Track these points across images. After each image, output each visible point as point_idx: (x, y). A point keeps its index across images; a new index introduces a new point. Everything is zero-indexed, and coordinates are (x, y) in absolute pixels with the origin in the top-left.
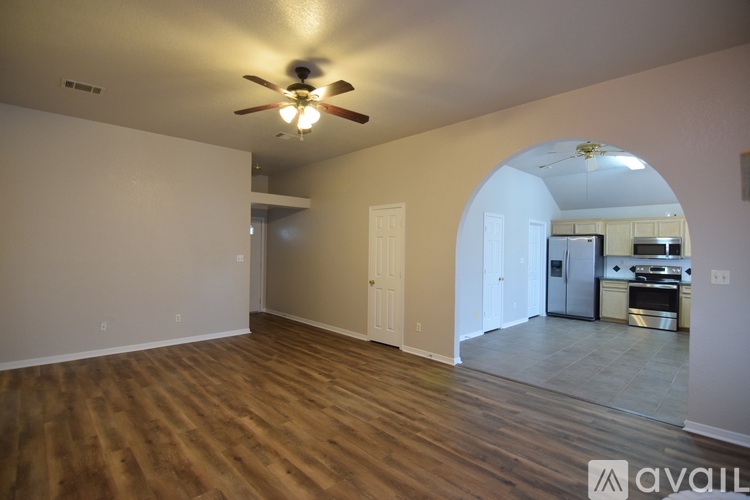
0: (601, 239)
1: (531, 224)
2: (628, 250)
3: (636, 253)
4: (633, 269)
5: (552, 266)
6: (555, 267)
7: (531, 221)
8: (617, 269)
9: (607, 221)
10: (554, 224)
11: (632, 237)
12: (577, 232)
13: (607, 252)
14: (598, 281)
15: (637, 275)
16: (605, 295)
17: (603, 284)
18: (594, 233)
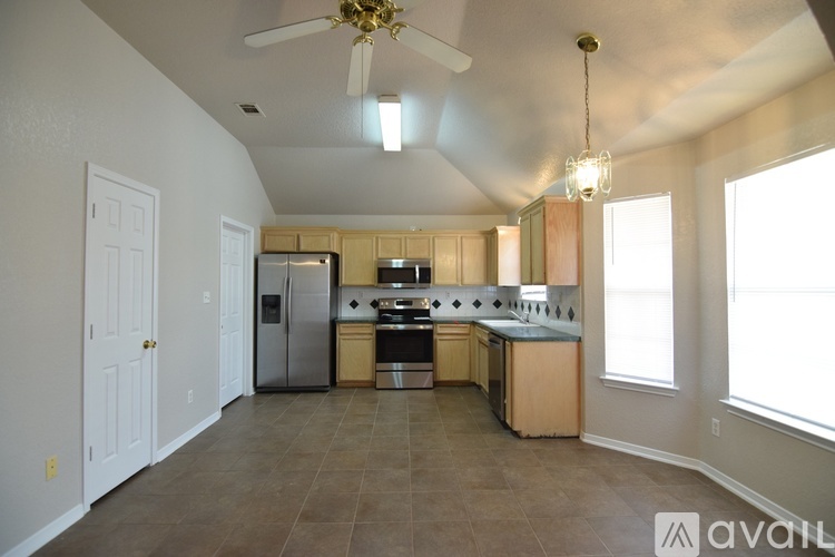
0: (336, 258)
1: (227, 226)
2: (369, 277)
3: (380, 280)
4: (375, 304)
5: (264, 305)
6: (269, 308)
7: (224, 219)
8: (354, 304)
9: (343, 234)
10: (266, 233)
11: (374, 259)
12: (303, 248)
13: (344, 280)
14: (334, 323)
15: (381, 312)
16: (344, 346)
17: (341, 329)
18: (327, 249)
